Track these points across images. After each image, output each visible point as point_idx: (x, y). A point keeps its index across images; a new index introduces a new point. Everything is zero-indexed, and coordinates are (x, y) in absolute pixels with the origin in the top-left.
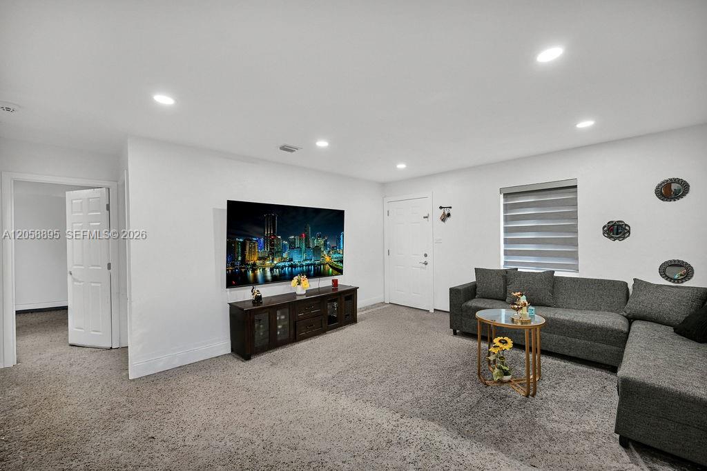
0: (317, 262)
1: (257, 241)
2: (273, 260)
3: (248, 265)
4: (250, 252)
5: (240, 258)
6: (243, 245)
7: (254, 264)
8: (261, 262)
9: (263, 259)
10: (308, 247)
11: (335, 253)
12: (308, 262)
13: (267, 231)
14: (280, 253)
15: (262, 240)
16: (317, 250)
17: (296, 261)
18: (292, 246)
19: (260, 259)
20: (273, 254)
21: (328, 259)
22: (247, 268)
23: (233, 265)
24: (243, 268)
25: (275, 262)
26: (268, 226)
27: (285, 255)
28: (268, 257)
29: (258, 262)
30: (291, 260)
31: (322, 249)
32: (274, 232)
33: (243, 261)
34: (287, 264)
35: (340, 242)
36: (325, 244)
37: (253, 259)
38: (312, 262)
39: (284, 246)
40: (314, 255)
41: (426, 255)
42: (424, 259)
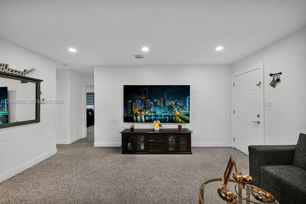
0: (170, 115)
1: (138, 102)
2: (145, 112)
3: (134, 113)
4: (135, 107)
5: (130, 110)
6: (132, 104)
7: (136, 113)
8: (140, 112)
9: (141, 111)
10: (164, 105)
11: (183, 110)
12: (165, 114)
13: (143, 97)
14: (149, 108)
15: (140, 101)
16: (170, 108)
17: (158, 113)
18: (156, 105)
19: (139, 111)
20: (145, 109)
21: (178, 113)
22: (133, 115)
23: (127, 113)
24: (132, 115)
25: (147, 113)
26: (143, 95)
27: (152, 110)
28: (143, 110)
29: (138, 113)
30: (155, 112)
31: (174, 107)
32: (146, 97)
33: (132, 112)
34: (153, 114)
35: (186, 103)
36: (176, 104)
37: (136, 111)
38: (168, 114)
39: (151, 105)
40: (169, 111)
41: (258, 116)
42: (257, 119)
